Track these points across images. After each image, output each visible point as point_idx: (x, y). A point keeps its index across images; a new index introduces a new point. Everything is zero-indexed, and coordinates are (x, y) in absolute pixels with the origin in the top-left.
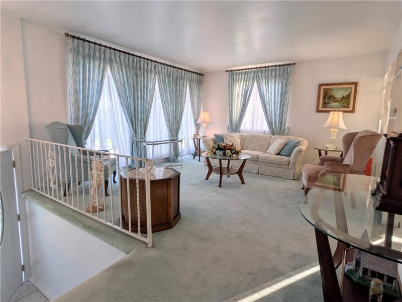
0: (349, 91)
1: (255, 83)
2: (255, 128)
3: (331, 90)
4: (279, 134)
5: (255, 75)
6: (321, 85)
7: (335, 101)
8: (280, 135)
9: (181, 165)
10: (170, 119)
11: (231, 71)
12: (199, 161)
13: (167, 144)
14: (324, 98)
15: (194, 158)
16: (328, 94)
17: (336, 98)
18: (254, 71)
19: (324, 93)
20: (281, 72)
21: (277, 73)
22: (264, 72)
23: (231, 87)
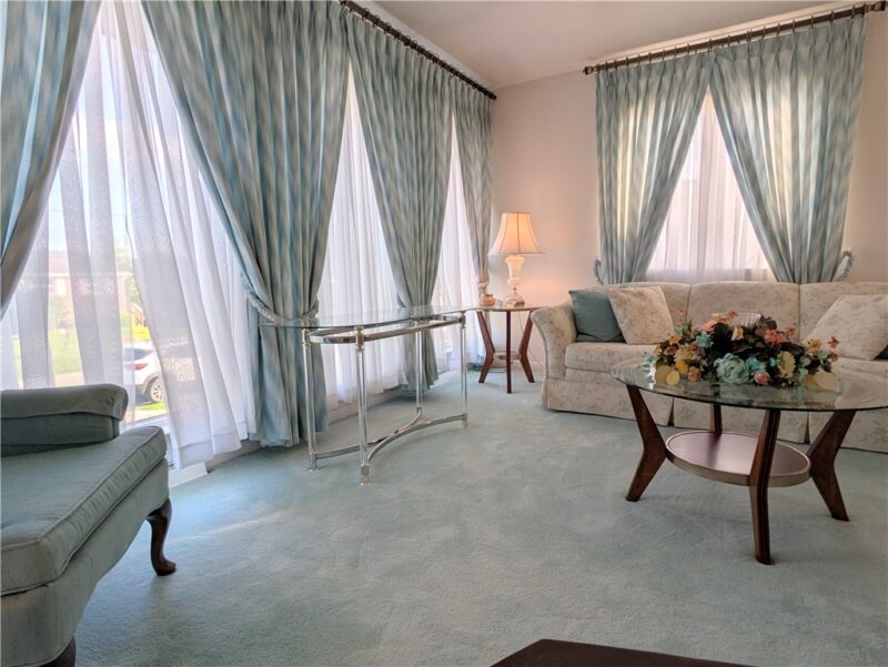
1: (708, 101)
2: (709, 265)
4: (815, 277)
5: (704, 72)
8: (819, 281)
9: (464, 417)
10: (405, 240)
11: (607, 66)
12: (509, 391)
13: (395, 338)
15: (482, 380)
18: (702, 55)
20: (819, 45)
21: (804, 51)
22: (741, 53)
23: (607, 126)
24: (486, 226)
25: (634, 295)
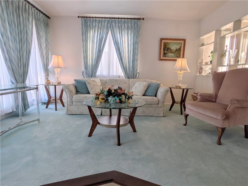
0: (180, 46)
1: (110, 32)
3: (169, 44)
4: (132, 78)
5: (109, 25)
6: (162, 39)
7: (171, 52)
9: (38, 120)
11: (84, 17)
12: (56, 110)
14: (164, 50)
15: (47, 107)
16: (167, 47)
17: (172, 50)
18: (108, 20)
19: (164, 46)
20: (132, 25)
21: (130, 25)
22: (117, 22)
24: (47, 58)
25: (92, 81)
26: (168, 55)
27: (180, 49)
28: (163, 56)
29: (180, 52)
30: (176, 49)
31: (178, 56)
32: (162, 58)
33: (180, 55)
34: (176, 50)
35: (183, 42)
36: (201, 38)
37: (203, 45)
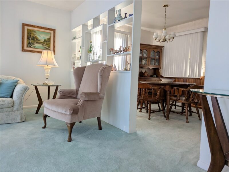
0: (49, 36)
3: (34, 32)
6: (24, 25)
7: (39, 43)
14: (28, 38)
16: (32, 35)
17: (39, 40)
19: (28, 34)
26: (34, 45)
27: (49, 40)
28: (28, 47)
29: (50, 44)
30: (44, 39)
31: (47, 48)
32: (26, 48)
33: (50, 47)
34: (45, 41)
35: (52, 32)
36: (72, 30)
37: (75, 38)
